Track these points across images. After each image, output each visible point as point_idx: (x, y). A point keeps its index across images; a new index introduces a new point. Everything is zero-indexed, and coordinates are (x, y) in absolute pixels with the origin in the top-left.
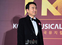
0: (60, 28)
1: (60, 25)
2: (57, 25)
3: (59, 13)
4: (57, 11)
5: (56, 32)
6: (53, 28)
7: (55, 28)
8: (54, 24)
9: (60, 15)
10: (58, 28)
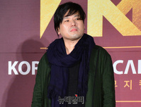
2: (130, 62)
4: (131, 24)
5: (129, 84)
7: (126, 72)
8: (122, 62)
10: (134, 72)
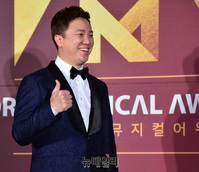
0: (154, 111)
1: (153, 98)
3: (147, 52)
6: (127, 113)
9: (152, 58)
